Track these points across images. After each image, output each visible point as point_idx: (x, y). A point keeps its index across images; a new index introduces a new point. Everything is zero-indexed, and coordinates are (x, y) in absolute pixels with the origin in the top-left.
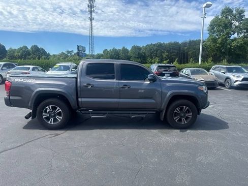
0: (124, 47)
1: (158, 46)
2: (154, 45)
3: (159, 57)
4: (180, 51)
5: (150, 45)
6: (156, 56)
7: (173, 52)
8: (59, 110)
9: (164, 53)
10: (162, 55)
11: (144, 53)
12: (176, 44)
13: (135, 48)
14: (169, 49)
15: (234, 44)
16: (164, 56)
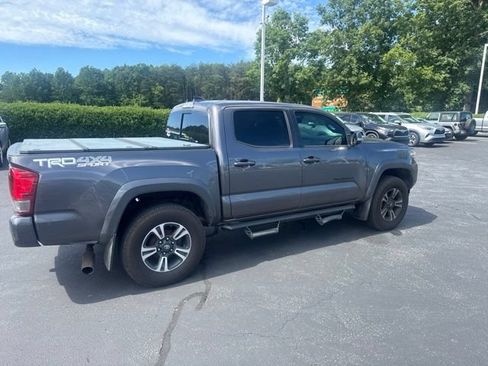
0: (61, 70)
1: (141, 72)
2: (132, 68)
3: (144, 93)
4: (185, 84)
5: (123, 69)
6: (138, 91)
7: (173, 86)
8: (181, 231)
9: (155, 85)
10: (150, 90)
11: (112, 84)
12: (176, 69)
13: (88, 73)
14: (163, 78)
15: (299, 76)
16: (156, 93)
